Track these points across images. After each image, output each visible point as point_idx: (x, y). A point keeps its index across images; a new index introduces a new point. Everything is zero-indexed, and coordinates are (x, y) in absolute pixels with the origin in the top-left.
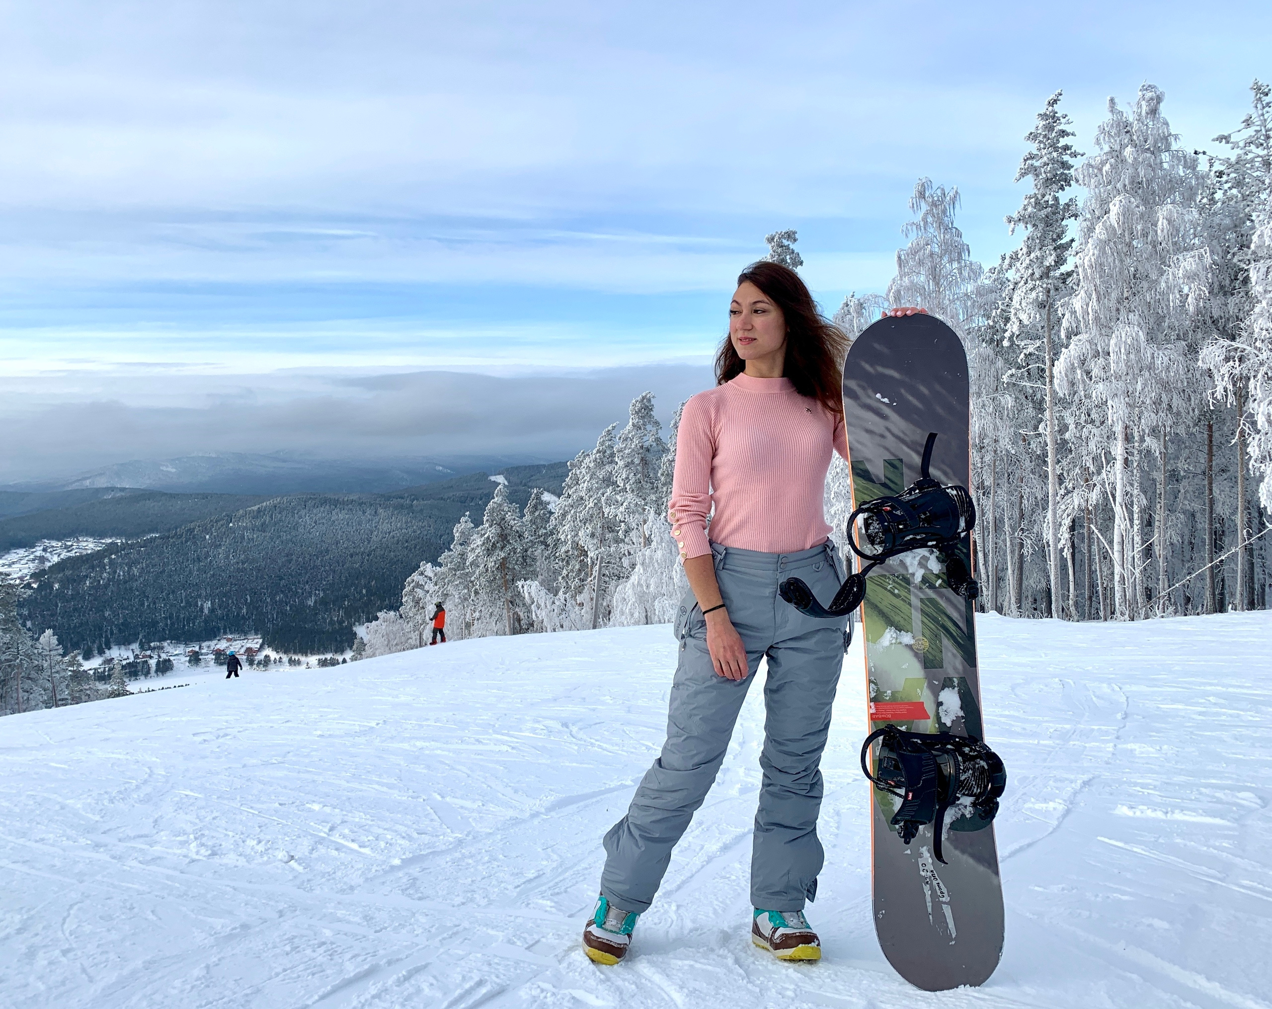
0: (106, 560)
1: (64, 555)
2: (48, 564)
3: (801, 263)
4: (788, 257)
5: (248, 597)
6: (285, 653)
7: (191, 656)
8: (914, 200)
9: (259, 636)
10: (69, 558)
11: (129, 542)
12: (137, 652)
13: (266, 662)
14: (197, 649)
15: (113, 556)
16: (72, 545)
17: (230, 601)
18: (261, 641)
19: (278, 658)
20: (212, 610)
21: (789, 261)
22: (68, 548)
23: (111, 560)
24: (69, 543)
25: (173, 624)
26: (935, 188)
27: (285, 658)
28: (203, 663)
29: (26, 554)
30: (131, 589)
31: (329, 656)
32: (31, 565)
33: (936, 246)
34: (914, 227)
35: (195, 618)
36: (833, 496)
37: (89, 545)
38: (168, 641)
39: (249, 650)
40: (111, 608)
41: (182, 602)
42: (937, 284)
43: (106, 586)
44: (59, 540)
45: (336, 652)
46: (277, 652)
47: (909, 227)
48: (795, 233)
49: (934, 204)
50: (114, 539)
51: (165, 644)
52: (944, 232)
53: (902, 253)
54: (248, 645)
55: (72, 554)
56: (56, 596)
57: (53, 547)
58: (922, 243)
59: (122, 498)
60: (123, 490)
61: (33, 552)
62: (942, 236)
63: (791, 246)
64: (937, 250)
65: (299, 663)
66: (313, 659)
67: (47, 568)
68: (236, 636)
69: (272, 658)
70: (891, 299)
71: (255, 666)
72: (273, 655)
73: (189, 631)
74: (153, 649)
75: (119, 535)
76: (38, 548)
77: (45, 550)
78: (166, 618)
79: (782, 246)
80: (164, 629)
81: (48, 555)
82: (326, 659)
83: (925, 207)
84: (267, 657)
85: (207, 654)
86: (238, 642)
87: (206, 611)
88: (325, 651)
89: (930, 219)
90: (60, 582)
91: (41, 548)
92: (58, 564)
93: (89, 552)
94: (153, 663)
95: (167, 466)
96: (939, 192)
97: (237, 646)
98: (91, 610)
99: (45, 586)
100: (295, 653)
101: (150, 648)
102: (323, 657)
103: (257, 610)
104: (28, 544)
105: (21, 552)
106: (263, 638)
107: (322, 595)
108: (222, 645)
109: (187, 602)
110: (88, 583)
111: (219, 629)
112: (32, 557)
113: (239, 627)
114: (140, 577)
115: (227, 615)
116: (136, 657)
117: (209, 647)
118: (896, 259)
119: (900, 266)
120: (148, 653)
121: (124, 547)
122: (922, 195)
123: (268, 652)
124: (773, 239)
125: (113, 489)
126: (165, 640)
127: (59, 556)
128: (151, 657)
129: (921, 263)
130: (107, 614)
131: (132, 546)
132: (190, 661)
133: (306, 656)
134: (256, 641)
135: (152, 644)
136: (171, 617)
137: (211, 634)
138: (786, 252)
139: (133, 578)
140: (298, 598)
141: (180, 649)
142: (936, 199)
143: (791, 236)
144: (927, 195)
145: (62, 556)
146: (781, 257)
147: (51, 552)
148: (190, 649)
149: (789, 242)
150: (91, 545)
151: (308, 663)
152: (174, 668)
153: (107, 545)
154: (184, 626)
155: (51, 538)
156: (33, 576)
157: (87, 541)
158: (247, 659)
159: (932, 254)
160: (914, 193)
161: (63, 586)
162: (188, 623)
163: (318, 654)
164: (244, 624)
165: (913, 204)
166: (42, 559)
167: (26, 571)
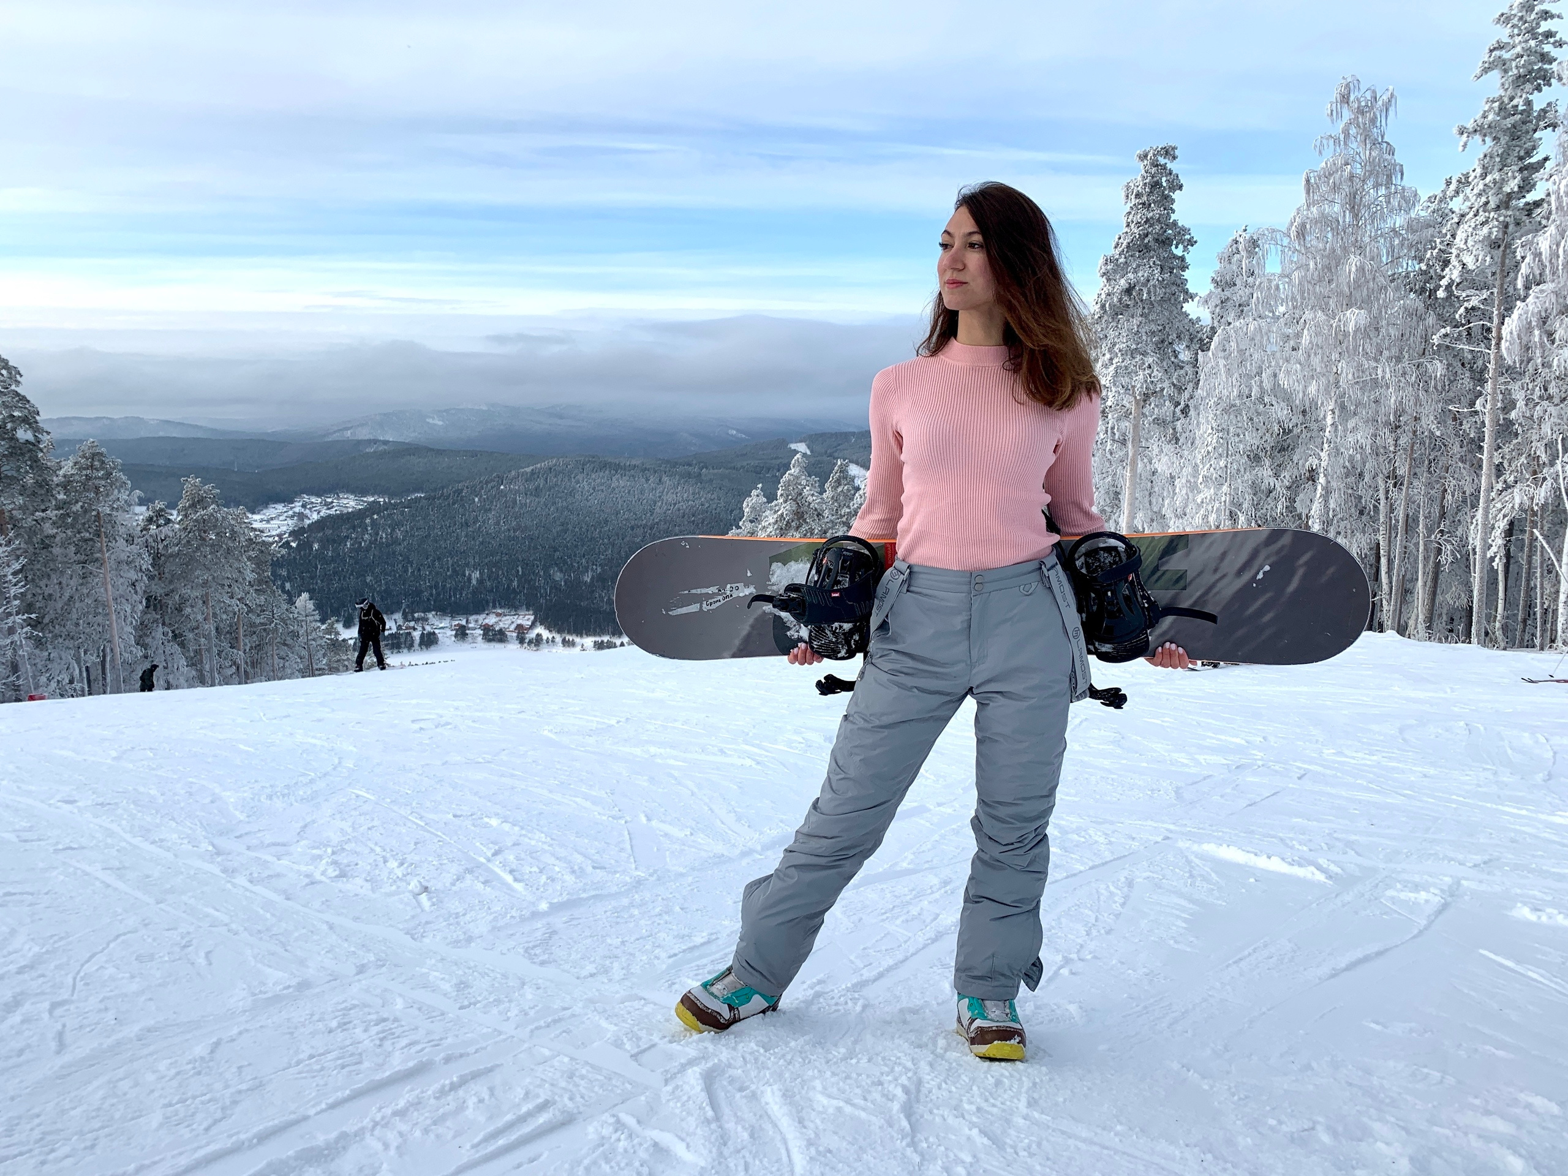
0: (368, 521)
1: (324, 512)
2: (307, 522)
3: (1180, 187)
4: (1164, 179)
5: (520, 569)
6: (559, 632)
7: (457, 630)
8: (1334, 105)
9: (531, 612)
10: (329, 516)
11: (393, 501)
12: (400, 622)
13: (538, 641)
14: (464, 622)
15: (375, 517)
16: (332, 502)
17: (500, 573)
18: (532, 618)
19: (550, 637)
20: (480, 581)
21: (1164, 184)
22: (329, 505)
23: (373, 521)
24: (329, 500)
25: (438, 594)
26: (1362, 91)
27: (558, 638)
28: (470, 639)
29: (285, 509)
30: (394, 553)
31: (606, 638)
32: (290, 522)
33: (1359, 166)
34: (1331, 142)
35: (462, 589)
36: (1201, 480)
37: (350, 503)
38: (433, 613)
39: (519, 627)
40: (373, 573)
41: (448, 570)
42: (1356, 216)
43: (368, 549)
44: (318, 495)
45: (614, 635)
46: (550, 631)
47: (1325, 142)
48: (1174, 148)
49: (1361, 111)
50: (376, 497)
51: (430, 615)
52: (1371, 149)
53: (1312, 175)
54: (519, 622)
55: (332, 512)
56: (315, 557)
57: (312, 503)
58: (1340, 162)
59: (385, 452)
60: (386, 442)
61: (292, 508)
62: (1368, 152)
63: (1169, 166)
64: (1359, 171)
65: (572, 644)
66: (589, 641)
67: (306, 526)
68: (506, 611)
69: (545, 638)
70: (1293, 234)
71: (526, 645)
72: (546, 634)
73: (455, 603)
74: (417, 620)
75: (381, 493)
76: (297, 504)
77: (304, 506)
78: (431, 587)
79: (1157, 166)
80: (428, 599)
81: (307, 511)
82: (602, 641)
83: (1347, 115)
84: (539, 635)
85: (475, 629)
86: (508, 617)
87: (474, 582)
88: (602, 632)
89: (1353, 131)
90: (320, 541)
91: (301, 504)
92: (318, 522)
93: (350, 510)
94: (417, 635)
95: (433, 418)
96: (1368, 95)
97: (508, 622)
98: (352, 574)
99: (305, 546)
100: (569, 633)
101: (413, 619)
102: (599, 639)
103: (529, 582)
104: (288, 500)
105: (280, 507)
106: (535, 614)
107: (599, 570)
108: (491, 620)
109: (454, 571)
110: (348, 544)
111: (487, 602)
112: (291, 513)
113: (509, 601)
114: (403, 540)
115: (497, 587)
116: (399, 627)
117: (476, 621)
118: (1303, 182)
119: (1308, 192)
120: (412, 624)
121: (386, 506)
122: (1345, 99)
123: (540, 630)
124: (1146, 156)
125: (375, 441)
126: (430, 611)
127: (318, 513)
128: (415, 629)
129: (1336, 188)
130: (369, 579)
131: (395, 506)
132: (456, 636)
133: (581, 636)
134: (527, 617)
135: (416, 615)
136: (436, 587)
137: (479, 607)
138: (1162, 173)
139: (396, 542)
140: (574, 572)
141: (446, 622)
142: (1363, 104)
143: (1169, 152)
144: (1352, 98)
145: (322, 514)
146: (1155, 179)
147: (310, 509)
148: (457, 622)
149: (1166, 161)
150: (352, 503)
151: (583, 645)
152: (439, 642)
153: (369, 503)
154: (450, 597)
155: (311, 492)
156: (292, 533)
157: (347, 498)
158: (518, 637)
159: (1352, 177)
160: (1335, 96)
161: (323, 547)
162: (455, 595)
163: (594, 635)
164: (514, 598)
165: (1332, 111)
166: (301, 516)
167: (284, 528)
